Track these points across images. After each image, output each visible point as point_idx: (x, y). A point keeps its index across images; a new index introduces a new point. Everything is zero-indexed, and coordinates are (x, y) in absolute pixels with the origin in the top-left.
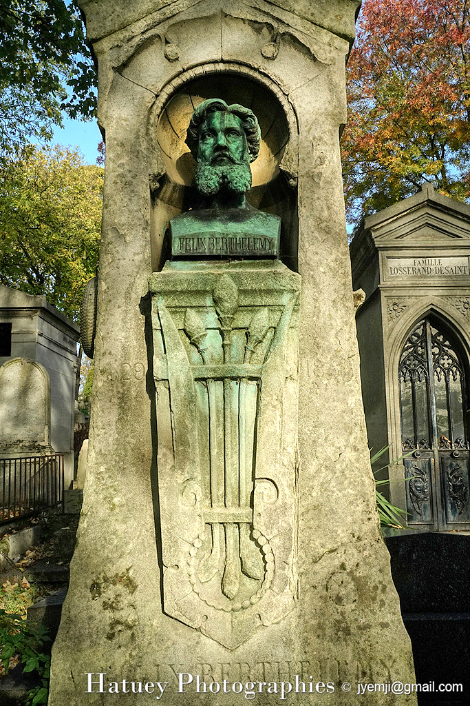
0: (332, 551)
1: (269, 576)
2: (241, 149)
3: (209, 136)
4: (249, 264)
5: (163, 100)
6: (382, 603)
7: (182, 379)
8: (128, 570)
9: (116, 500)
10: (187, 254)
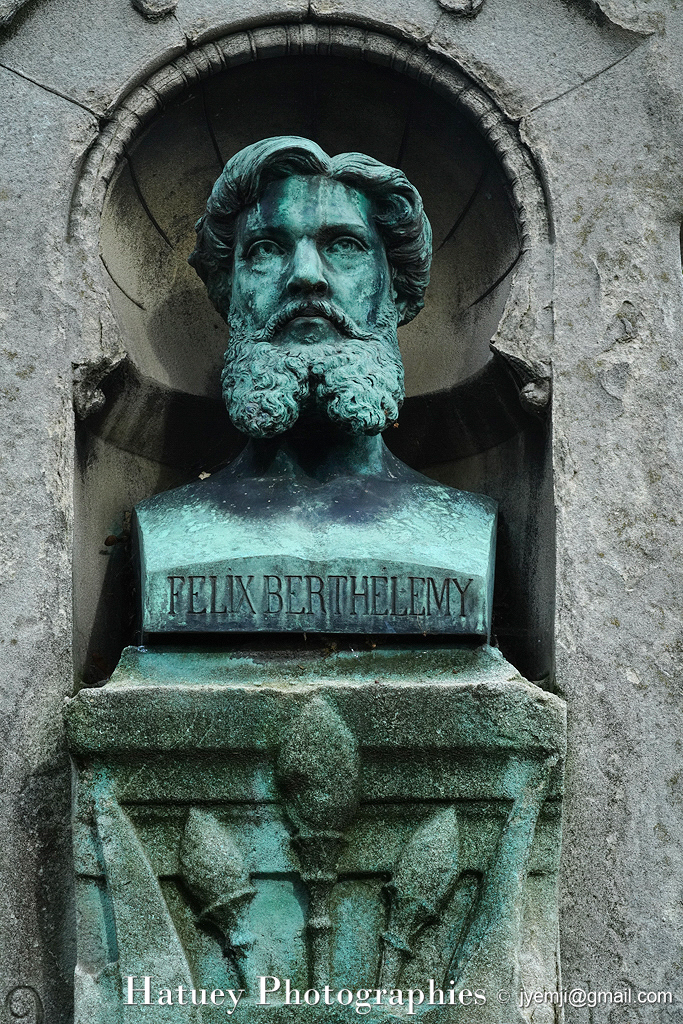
2: (369, 291)
3: (267, 250)
4: (395, 658)
10: (194, 628)
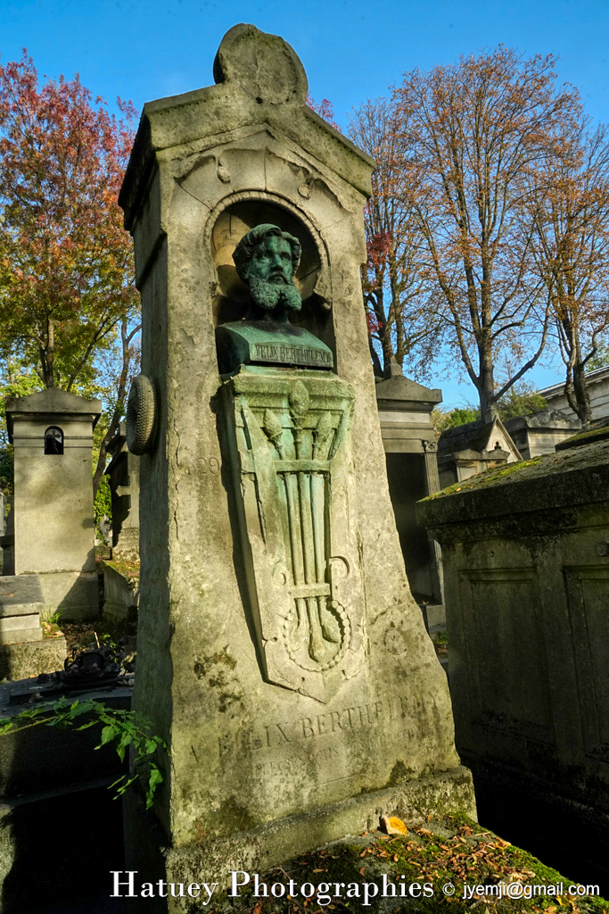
0: (383, 614)
1: (347, 637)
3: (265, 256)
4: (311, 373)
5: (216, 216)
6: (423, 650)
7: (267, 472)
8: (225, 648)
9: (204, 586)
10: (263, 360)
